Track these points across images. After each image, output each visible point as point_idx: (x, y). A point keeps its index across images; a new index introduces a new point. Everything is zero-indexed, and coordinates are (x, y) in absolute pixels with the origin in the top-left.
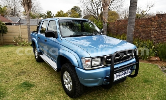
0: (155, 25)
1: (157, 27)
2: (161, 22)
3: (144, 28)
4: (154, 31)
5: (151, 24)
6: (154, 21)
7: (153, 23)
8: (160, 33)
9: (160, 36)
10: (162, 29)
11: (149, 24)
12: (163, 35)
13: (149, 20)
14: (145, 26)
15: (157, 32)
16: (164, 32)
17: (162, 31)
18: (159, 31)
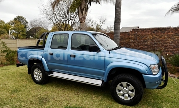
0: (132, 38)
1: (134, 40)
2: (137, 36)
3: (122, 40)
4: (132, 42)
5: (129, 37)
6: (131, 35)
7: (130, 36)
8: (137, 44)
9: (137, 47)
10: (138, 41)
11: (126, 37)
12: (139, 46)
13: (126, 34)
14: (123, 38)
15: (134, 44)
16: (140, 43)
17: (138, 43)
18: (136, 43)
